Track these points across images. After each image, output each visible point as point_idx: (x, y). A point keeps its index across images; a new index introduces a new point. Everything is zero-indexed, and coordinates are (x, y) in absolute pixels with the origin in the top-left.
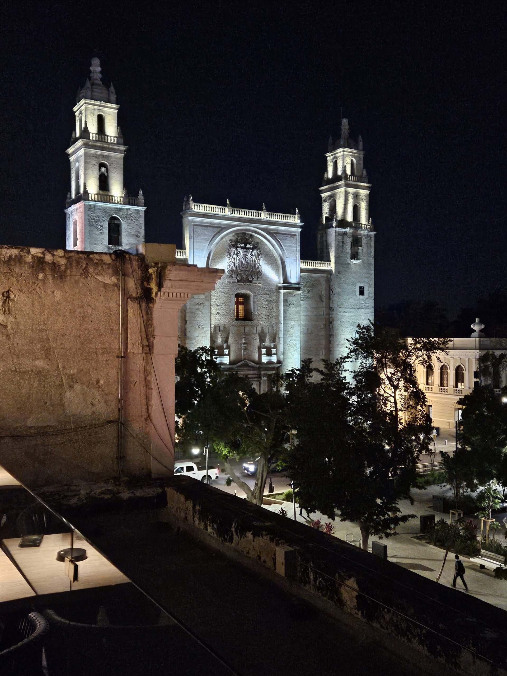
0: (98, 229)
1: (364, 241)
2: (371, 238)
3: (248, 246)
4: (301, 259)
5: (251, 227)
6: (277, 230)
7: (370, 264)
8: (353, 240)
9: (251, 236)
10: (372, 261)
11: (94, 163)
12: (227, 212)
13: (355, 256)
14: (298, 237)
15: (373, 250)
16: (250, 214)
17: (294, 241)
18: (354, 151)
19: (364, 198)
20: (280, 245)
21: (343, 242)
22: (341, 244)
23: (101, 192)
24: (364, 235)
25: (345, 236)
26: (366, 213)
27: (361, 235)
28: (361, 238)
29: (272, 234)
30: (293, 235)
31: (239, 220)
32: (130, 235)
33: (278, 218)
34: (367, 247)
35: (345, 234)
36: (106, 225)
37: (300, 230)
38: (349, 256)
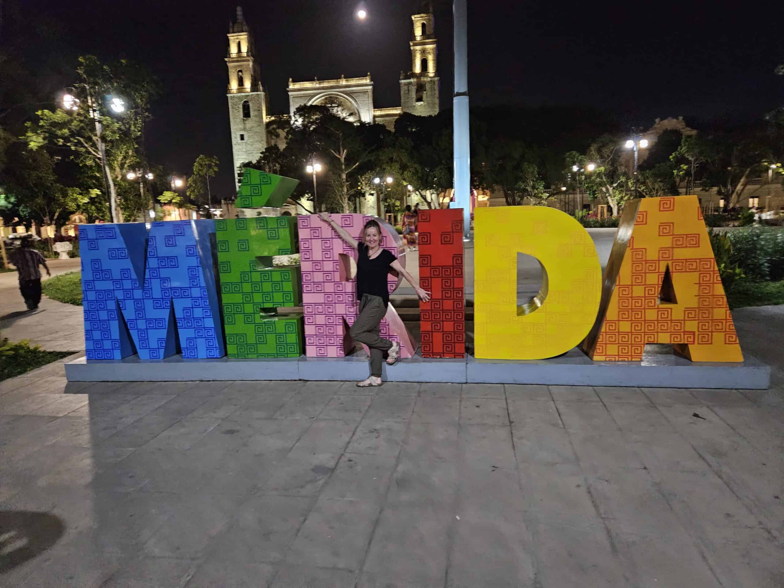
0: (237, 110)
1: (428, 86)
2: (434, 83)
3: (333, 105)
4: (374, 108)
5: (333, 92)
6: (353, 90)
7: (434, 104)
8: (418, 87)
9: (337, 98)
10: (437, 101)
11: (234, 71)
12: (316, 85)
13: (420, 99)
14: (370, 94)
15: (437, 92)
16: (332, 83)
17: (367, 96)
18: (423, 15)
19: (431, 51)
20: (356, 101)
21: (408, 90)
22: (407, 92)
23: (240, 87)
24: (428, 82)
25: (410, 85)
26: (434, 64)
27: (424, 81)
28: (425, 85)
29: (349, 94)
30: (365, 92)
31: (323, 88)
32: (255, 110)
33: (354, 81)
34: (431, 90)
35: (410, 83)
36: (241, 106)
37: (370, 87)
38: (414, 100)
